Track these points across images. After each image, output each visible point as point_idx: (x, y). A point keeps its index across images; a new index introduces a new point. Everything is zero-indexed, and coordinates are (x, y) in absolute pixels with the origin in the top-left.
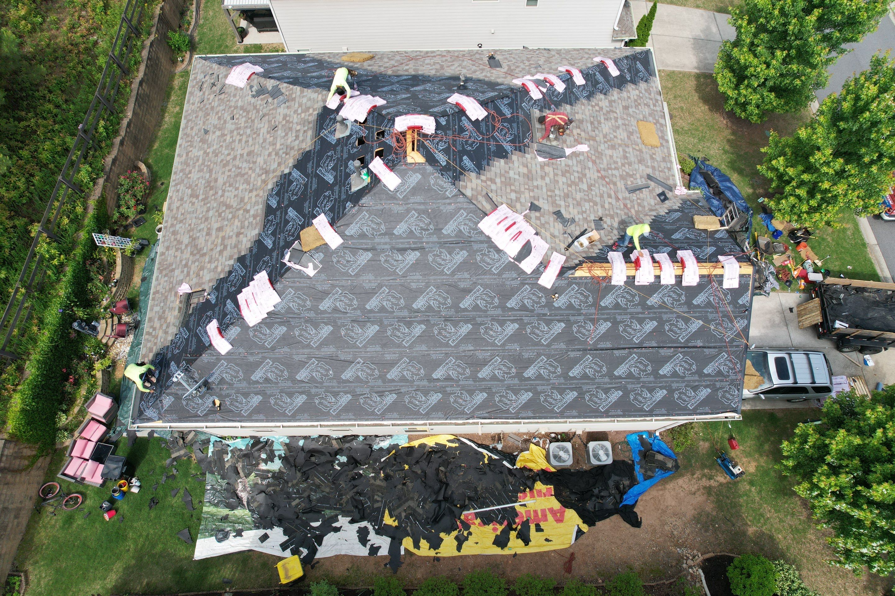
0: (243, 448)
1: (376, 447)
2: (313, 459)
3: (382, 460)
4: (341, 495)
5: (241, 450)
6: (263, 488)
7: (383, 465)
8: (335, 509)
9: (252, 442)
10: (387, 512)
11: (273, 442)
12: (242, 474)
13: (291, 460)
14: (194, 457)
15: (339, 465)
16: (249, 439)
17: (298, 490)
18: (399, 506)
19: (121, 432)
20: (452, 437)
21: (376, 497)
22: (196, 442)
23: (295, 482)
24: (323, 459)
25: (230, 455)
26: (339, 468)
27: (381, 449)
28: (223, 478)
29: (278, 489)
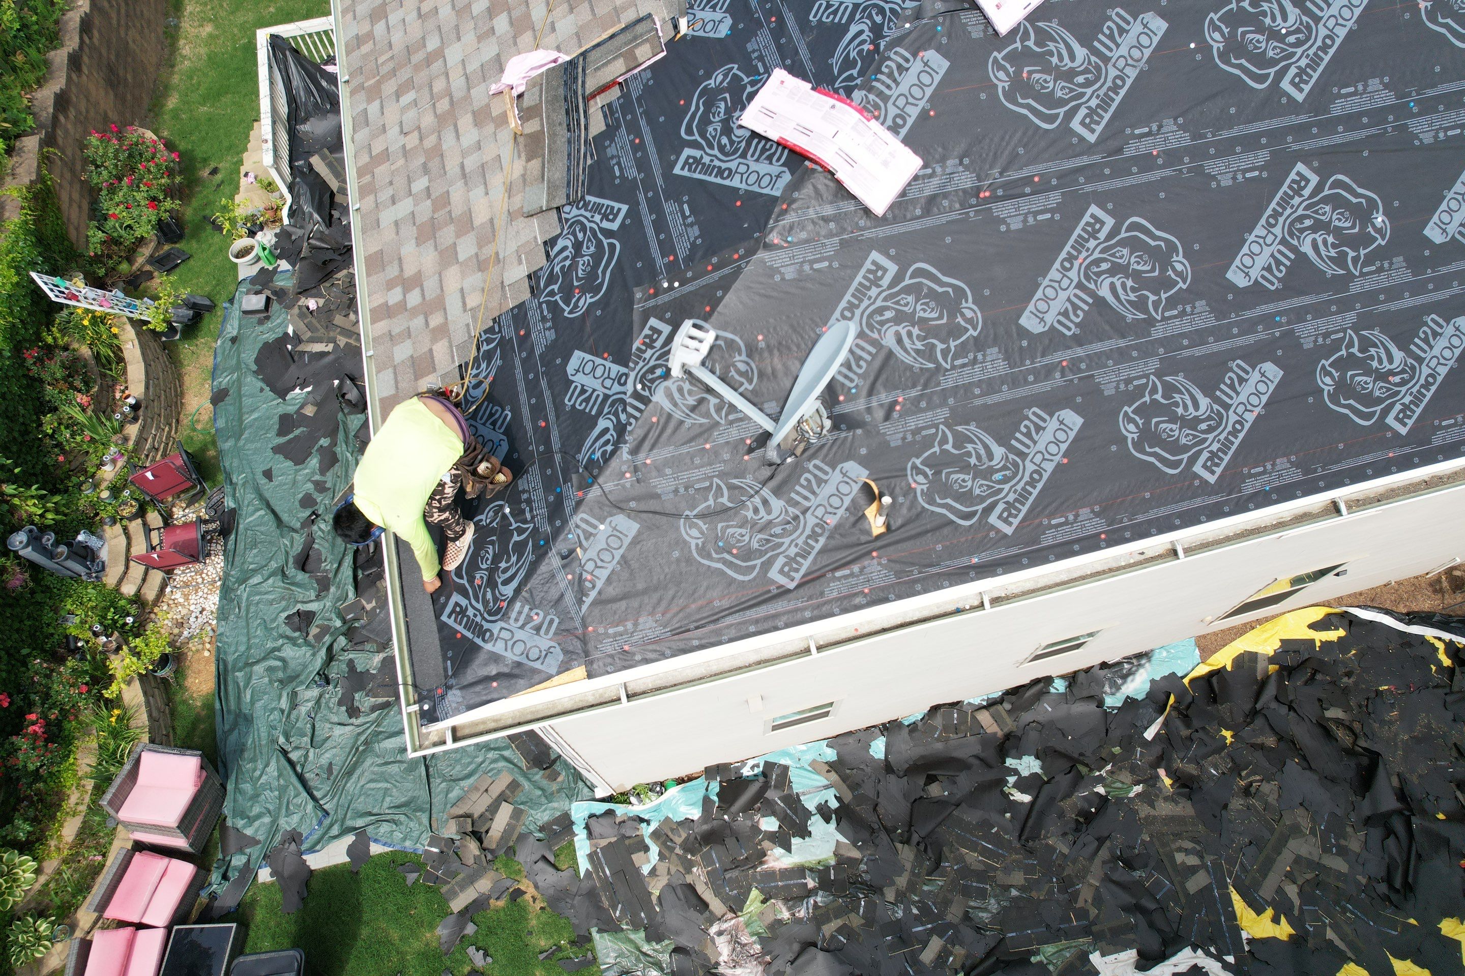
0: (695, 814)
1: (1113, 701)
2: (935, 790)
3: (1149, 734)
4: (1066, 884)
5: (688, 822)
6: (806, 932)
7: (1157, 750)
8: (1069, 935)
9: (715, 787)
10: (1236, 897)
11: (786, 768)
12: (716, 905)
13: (864, 811)
14: (531, 891)
15: (1023, 785)
16: (701, 782)
17: (924, 909)
18: (1264, 871)
19: (248, 871)
20: (1319, 614)
21: (1180, 857)
22: (522, 837)
23: (902, 881)
24: (966, 782)
25: (654, 849)
26: (1026, 798)
27: (1130, 702)
28: (654, 935)
29: (855, 921)
